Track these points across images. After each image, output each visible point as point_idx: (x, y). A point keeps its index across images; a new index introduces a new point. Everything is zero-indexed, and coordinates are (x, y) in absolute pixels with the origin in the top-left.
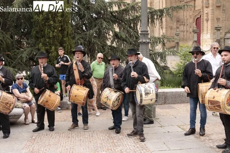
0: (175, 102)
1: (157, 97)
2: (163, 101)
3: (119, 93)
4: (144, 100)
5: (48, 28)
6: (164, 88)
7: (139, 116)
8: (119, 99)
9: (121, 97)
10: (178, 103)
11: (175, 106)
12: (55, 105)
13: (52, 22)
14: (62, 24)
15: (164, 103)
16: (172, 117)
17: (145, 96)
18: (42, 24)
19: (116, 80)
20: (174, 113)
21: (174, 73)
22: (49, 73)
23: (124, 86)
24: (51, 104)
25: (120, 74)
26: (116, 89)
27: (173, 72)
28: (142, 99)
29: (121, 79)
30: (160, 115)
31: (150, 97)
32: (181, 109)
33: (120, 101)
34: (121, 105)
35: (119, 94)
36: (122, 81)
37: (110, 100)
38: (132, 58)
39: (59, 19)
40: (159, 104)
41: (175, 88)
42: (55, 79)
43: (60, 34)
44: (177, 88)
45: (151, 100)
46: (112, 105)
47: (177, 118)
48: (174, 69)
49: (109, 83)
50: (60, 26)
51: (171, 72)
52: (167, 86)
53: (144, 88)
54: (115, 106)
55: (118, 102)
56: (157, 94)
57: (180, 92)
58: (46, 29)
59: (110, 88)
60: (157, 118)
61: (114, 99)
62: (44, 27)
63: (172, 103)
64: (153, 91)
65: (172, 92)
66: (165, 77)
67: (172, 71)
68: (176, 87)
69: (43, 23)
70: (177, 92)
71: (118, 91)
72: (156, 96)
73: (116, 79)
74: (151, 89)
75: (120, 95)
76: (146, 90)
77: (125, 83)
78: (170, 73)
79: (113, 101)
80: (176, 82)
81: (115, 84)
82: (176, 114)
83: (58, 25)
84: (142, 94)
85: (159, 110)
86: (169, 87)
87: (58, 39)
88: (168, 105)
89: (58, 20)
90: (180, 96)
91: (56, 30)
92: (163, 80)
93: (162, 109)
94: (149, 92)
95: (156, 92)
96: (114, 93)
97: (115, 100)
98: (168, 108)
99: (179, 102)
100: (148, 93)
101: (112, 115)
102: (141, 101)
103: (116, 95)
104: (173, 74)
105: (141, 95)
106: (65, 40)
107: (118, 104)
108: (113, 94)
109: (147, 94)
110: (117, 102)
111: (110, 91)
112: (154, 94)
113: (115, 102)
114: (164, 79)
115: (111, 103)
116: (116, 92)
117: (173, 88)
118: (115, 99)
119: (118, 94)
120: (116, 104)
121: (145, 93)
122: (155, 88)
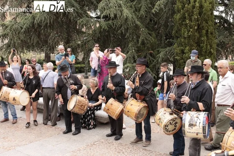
1: (204, 132)
4: (188, 132)
5: (184, 27)
8: (176, 124)
9: (178, 121)
12: (116, 114)
13: (188, 21)
14: (199, 22)
17: (189, 128)
18: (180, 24)
22: (116, 82)
24: (112, 112)
31: (195, 129)
35: (174, 117)
38: (193, 77)
39: (195, 17)
42: (121, 88)
43: (196, 34)
45: (197, 134)
46: (163, 129)
50: (197, 25)
53: (190, 117)
56: (204, 128)
58: (183, 29)
61: (165, 123)
62: (181, 27)
69: (180, 22)
74: (198, 120)
75: (176, 119)
76: (191, 120)
83: (194, 23)
87: (195, 39)
89: (194, 19)
91: (191, 30)
94: (194, 123)
95: (203, 125)
96: (168, 115)
100: (193, 125)
103: (168, 119)
106: (203, 40)
107: (175, 129)
109: (191, 125)
110: (171, 126)
111: (165, 113)
112: (201, 127)
113: (167, 126)
115: (162, 127)
119: (172, 117)
120: (171, 128)
121: (189, 123)
122: (203, 120)
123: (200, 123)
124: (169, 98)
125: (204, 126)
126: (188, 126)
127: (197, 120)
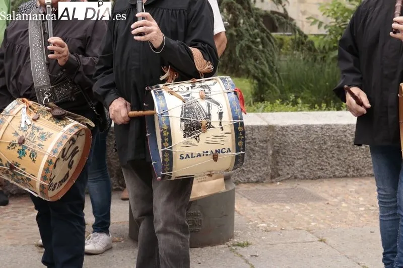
0: (319, 173)
1: (240, 143)
2: (265, 165)
3: (76, 123)
4: (182, 157)
6: (271, 111)
7: (164, 231)
8: (74, 153)
9: (80, 143)
10: (335, 176)
11: (322, 188)
15: (272, 177)
16: (306, 240)
17: (185, 140)
19: (62, 67)
20: (315, 220)
21: (316, 45)
23: (105, 94)
25: (80, 39)
26: (60, 105)
27: (311, 38)
28: (170, 153)
29: (86, 61)
30: (255, 228)
31: (206, 141)
32: (344, 205)
33: (76, 158)
34: (82, 176)
35: (76, 126)
36: (97, 68)
37: (33, 155)
40: (248, 182)
41: (320, 109)
44: (328, 108)
45: (215, 158)
46: (44, 178)
47: (330, 241)
48: (316, 26)
49: (26, 77)
51: (302, 42)
52: (284, 100)
53: (181, 103)
54: (54, 181)
55: (70, 166)
56: (240, 128)
57: (344, 127)
59: (31, 103)
60: (242, 242)
61: (54, 151)
63: (305, 178)
64: (224, 115)
65: (309, 128)
66: (276, 61)
67: (306, 36)
68: (324, 105)
70: (329, 127)
71: (69, 115)
72: (237, 140)
73: (61, 62)
74: (212, 104)
75: (78, 134)
76: (188, 111)
77: (109, 80)
78: (298, 46)
79: (49, 162)
80: (322, 83)
81: (55, 81)
82: (322, 226)
84: (169, 130)
85: (249, 204)
86: (293, 105)
88: (288, 186)
90: (341, 144)
92: (264, 73)
93: (260, 201)
94: (202, 120)
95: (234, 118)
96: (53, 124)
97: (56, 156)
98: (290, 198)
99: (337, 173)
100: (199, 127)
101: (36, 229)
102: (167, 160)
103: (61, 134)
104: (310, 49)
105: (166, 134)
107: (67, 175)
108: (46, 130)
109: (193, 128)
110: (63, 166)
111: (33, 115)
112: (229, 129)
113: (55, 166)
114: (272, 72)
115: (37, 171)
116: (59, 118)
117: (312, 108)
118: (60, 150)
119: (71, 126)
120: (59, 173)
121: (183, 124)
122: (231, 103)
123: (221, 114)
124: (50, 56)
125: (236, 121)
126: (181, 133)
127: (209, 106)
